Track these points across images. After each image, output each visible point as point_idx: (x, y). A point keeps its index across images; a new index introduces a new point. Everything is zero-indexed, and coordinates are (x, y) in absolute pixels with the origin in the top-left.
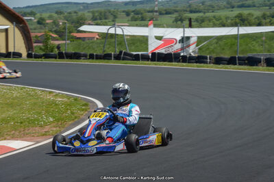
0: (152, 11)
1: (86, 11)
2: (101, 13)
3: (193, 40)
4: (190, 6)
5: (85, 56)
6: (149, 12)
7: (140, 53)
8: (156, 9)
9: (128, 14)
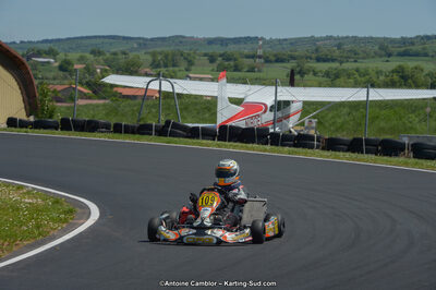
0: (253, 57)
1: (144, 51)
2: (166, 56)
3: (295, 107)
4: (317, 50)
5: (107, 127)
6: (248, 57)
7: (200, 125)
8: (260, 52)
9: (212, 59)
